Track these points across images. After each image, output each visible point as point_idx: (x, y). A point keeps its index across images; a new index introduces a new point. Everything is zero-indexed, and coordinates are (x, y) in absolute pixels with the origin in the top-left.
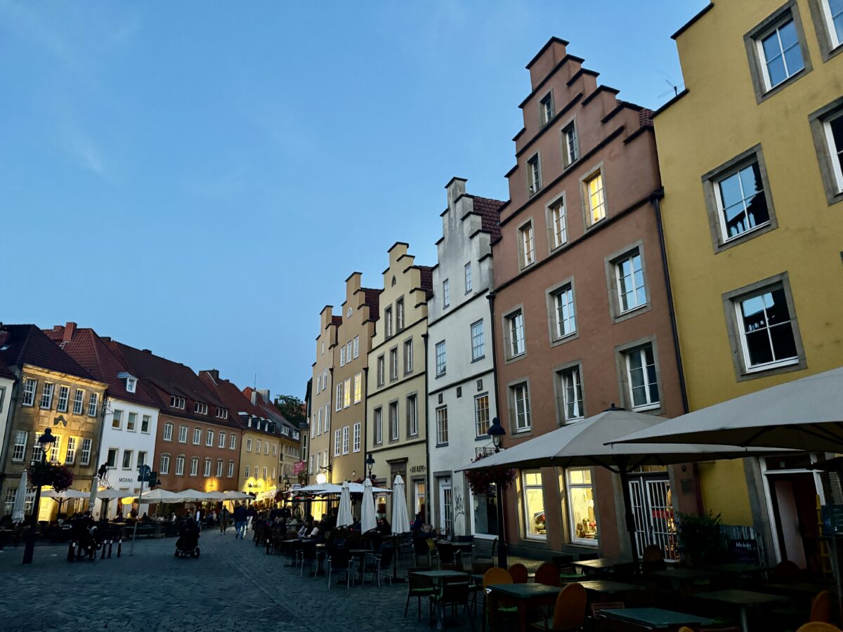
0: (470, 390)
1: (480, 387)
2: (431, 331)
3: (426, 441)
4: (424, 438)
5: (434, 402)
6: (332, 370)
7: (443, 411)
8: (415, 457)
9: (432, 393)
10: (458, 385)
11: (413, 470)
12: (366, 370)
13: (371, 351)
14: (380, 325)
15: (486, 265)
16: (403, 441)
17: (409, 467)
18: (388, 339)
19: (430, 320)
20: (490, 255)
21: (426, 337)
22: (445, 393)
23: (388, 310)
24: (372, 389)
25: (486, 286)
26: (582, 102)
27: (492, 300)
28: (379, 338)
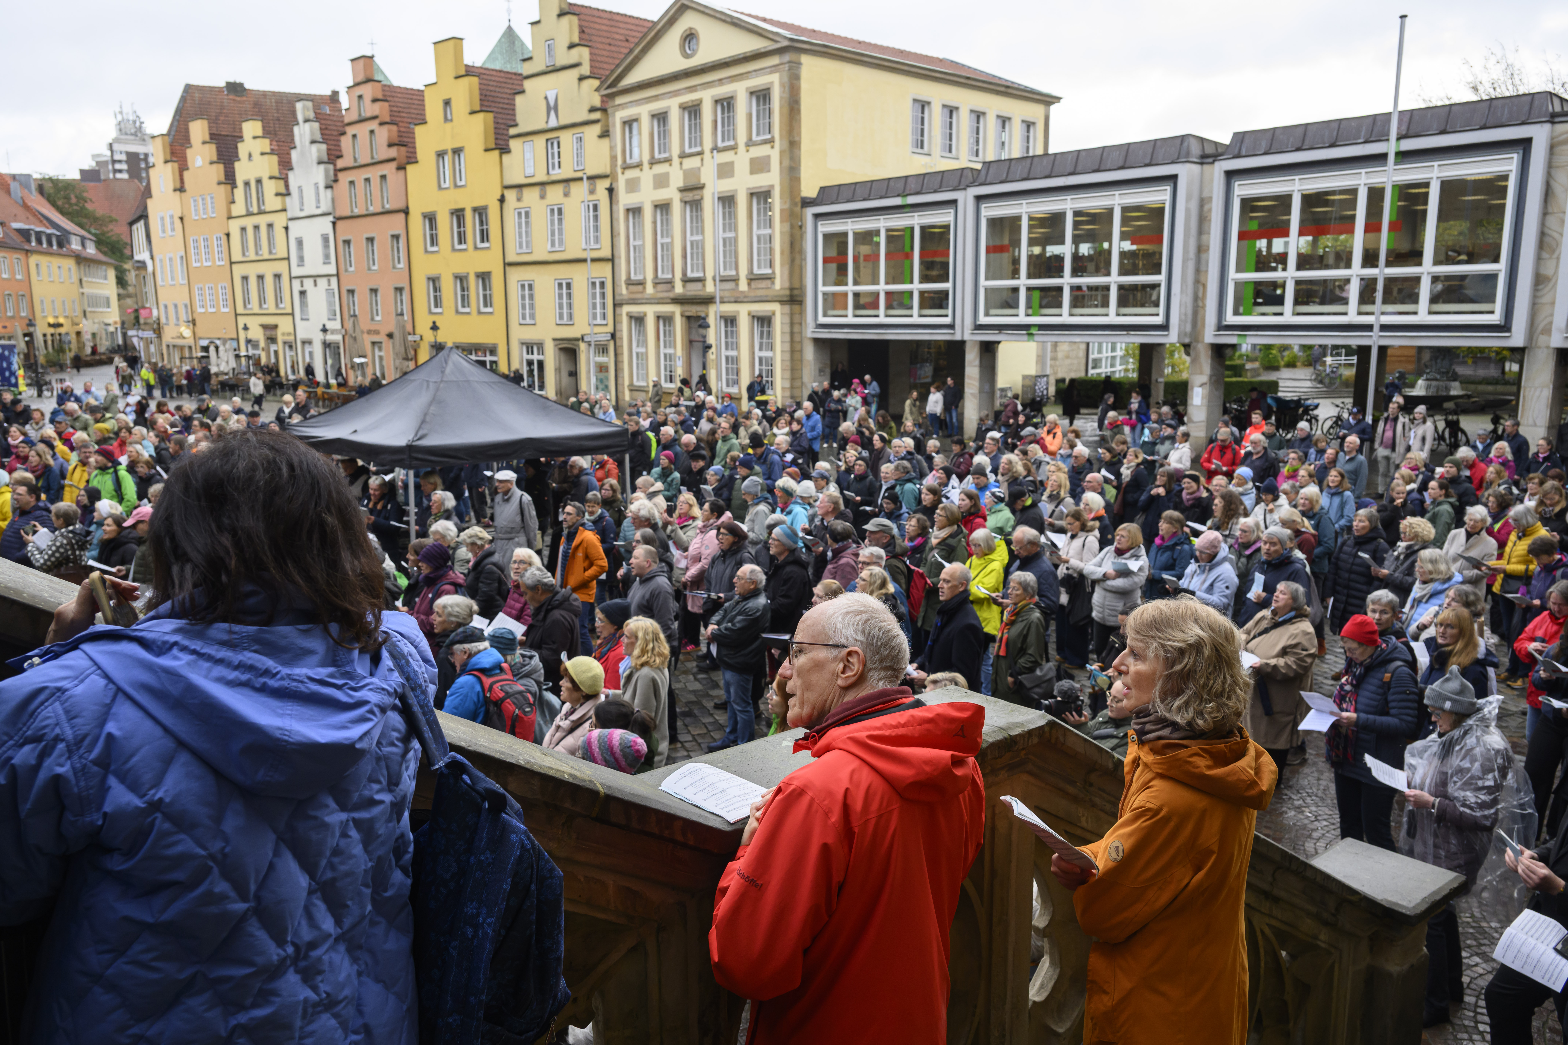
0: (323, 283)
1: (329, 281)
2: (291, 225)
3: (292, 314)
4: (290, 312)
5: (296, 284)
6: (181, 219)
7: (303, 293)
8: (284, 326)
9: (296, 278)
10: (315, 277)
11: (283, 334)
12: (228, 235)
13: (230, 217)
14: (239, 193)
15: (329, 191)
16: (272, 310)
17: (279, 332)
18: (249, 214)
19: (290, 214)
20: (331, 187)
21: (286, 228)
22: (306, 281)
23: (247, 184)
24: (237, 256)
25: (330, 210)
26: (377, 121)
27: (334, 223)
28: (239, 208)
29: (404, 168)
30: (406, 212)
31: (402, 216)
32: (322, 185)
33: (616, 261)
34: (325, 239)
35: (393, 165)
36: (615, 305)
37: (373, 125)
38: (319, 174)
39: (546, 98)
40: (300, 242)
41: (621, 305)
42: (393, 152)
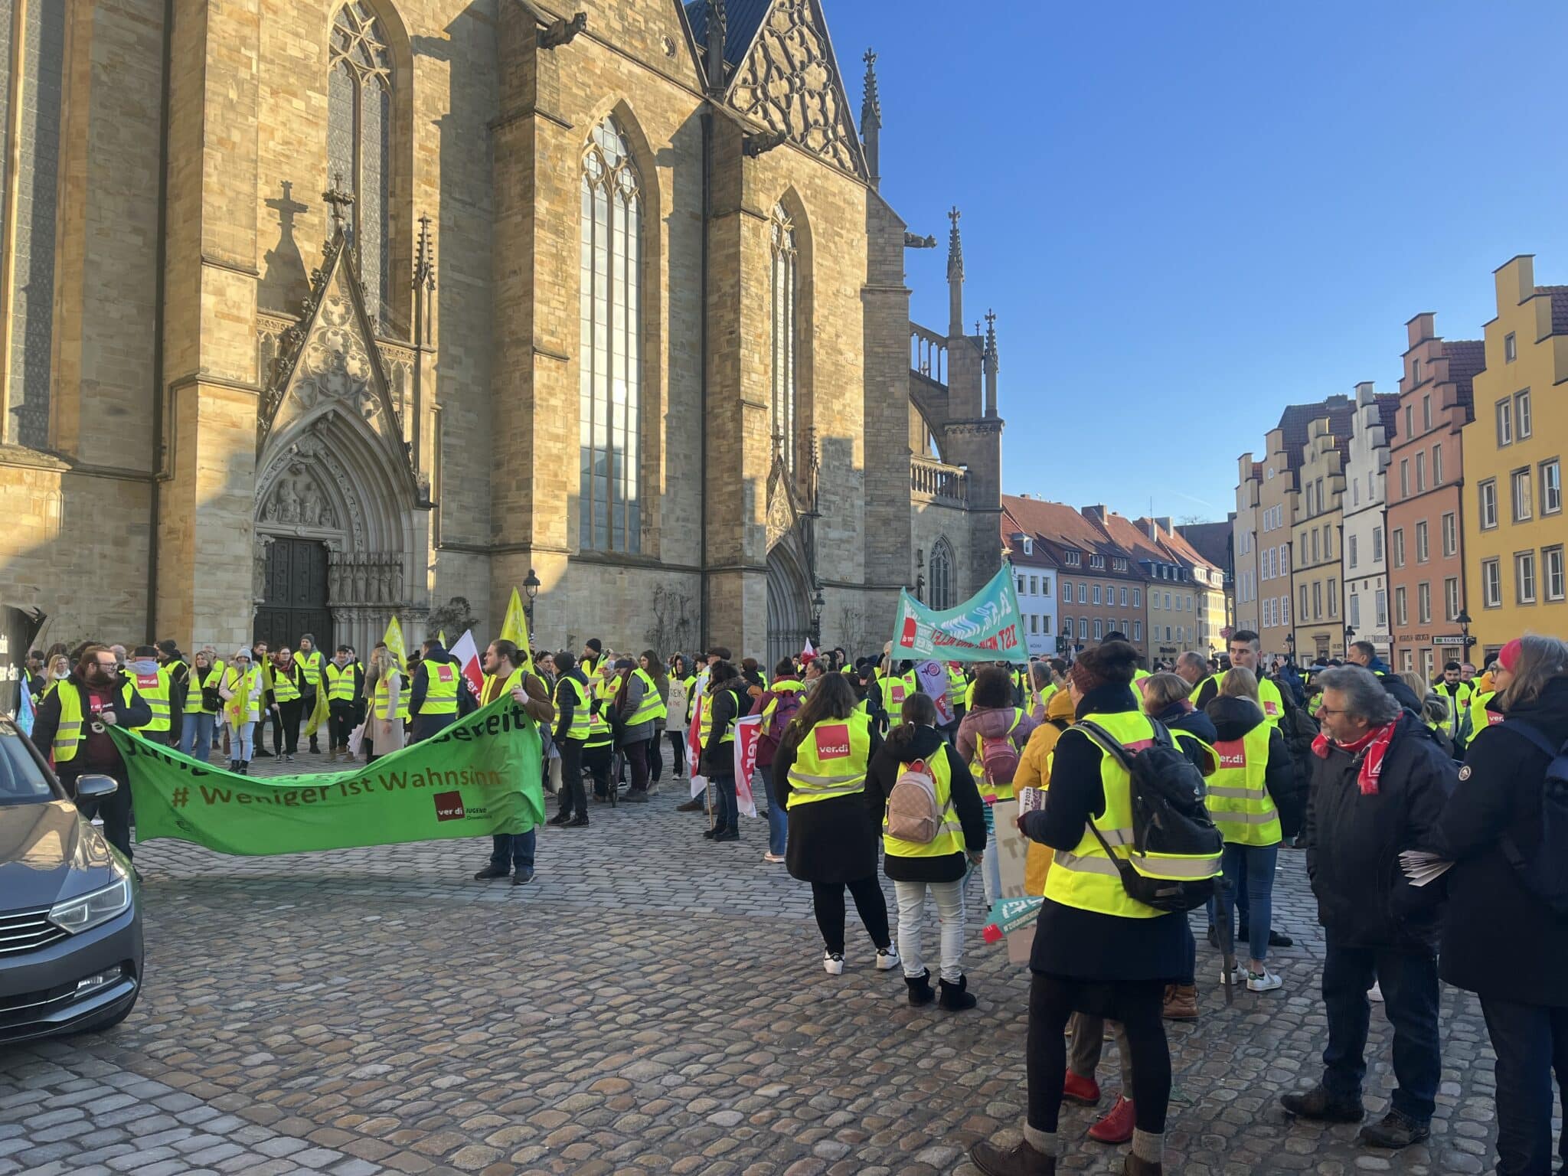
0: (1373, 583)
2: (1347, 522)
3: (1343, 623)
4: (1340, 619)
5: (1348, 587)
6: (1255, 534)
7: (1354, 596)
8: (1335, 636)
9: (1347, 581)
10: (1366, 578)
12: (1290, 544)
13: (1293, 525)
14: (1303, 497)
15: (1382, 478)
16: (1326, 620)
17: (1331, 642)
18: (1310, 518)
19: (1345, 512)
20: (1384, 472)
21: (1341, 528)
22: (1357, 583)
23: (1309, 486)
24: (1297, 565)
25: (1382, 499)
26: (1433, 383)
27: (1385, 513)
28: (1302, 515)
29: (1460, 431)
30: (1460, 484)
31: (1455, 489)
32: (1376, 471)
34: (1377, 533)
35: (1449, 429)
37: (1427, 390)
38: (1373, 462)
40: (1353, 541)
42: (1448, 415)
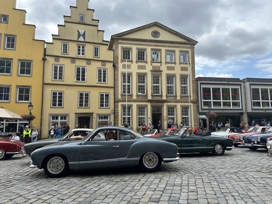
33: (116, 88)
36: (115, 102)
39: (78, 31)
41: (118, 102)
